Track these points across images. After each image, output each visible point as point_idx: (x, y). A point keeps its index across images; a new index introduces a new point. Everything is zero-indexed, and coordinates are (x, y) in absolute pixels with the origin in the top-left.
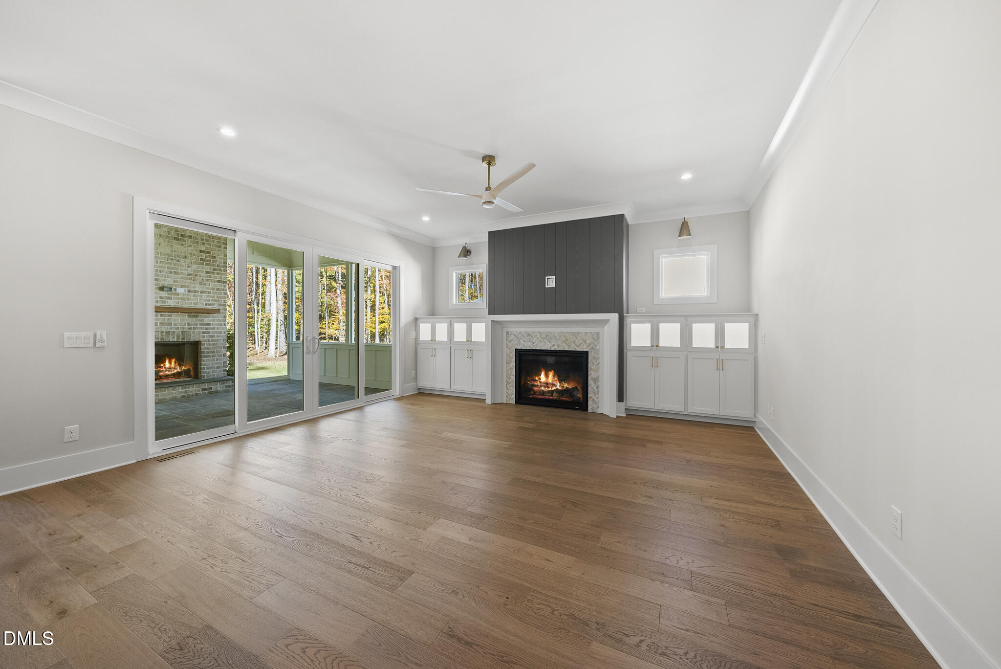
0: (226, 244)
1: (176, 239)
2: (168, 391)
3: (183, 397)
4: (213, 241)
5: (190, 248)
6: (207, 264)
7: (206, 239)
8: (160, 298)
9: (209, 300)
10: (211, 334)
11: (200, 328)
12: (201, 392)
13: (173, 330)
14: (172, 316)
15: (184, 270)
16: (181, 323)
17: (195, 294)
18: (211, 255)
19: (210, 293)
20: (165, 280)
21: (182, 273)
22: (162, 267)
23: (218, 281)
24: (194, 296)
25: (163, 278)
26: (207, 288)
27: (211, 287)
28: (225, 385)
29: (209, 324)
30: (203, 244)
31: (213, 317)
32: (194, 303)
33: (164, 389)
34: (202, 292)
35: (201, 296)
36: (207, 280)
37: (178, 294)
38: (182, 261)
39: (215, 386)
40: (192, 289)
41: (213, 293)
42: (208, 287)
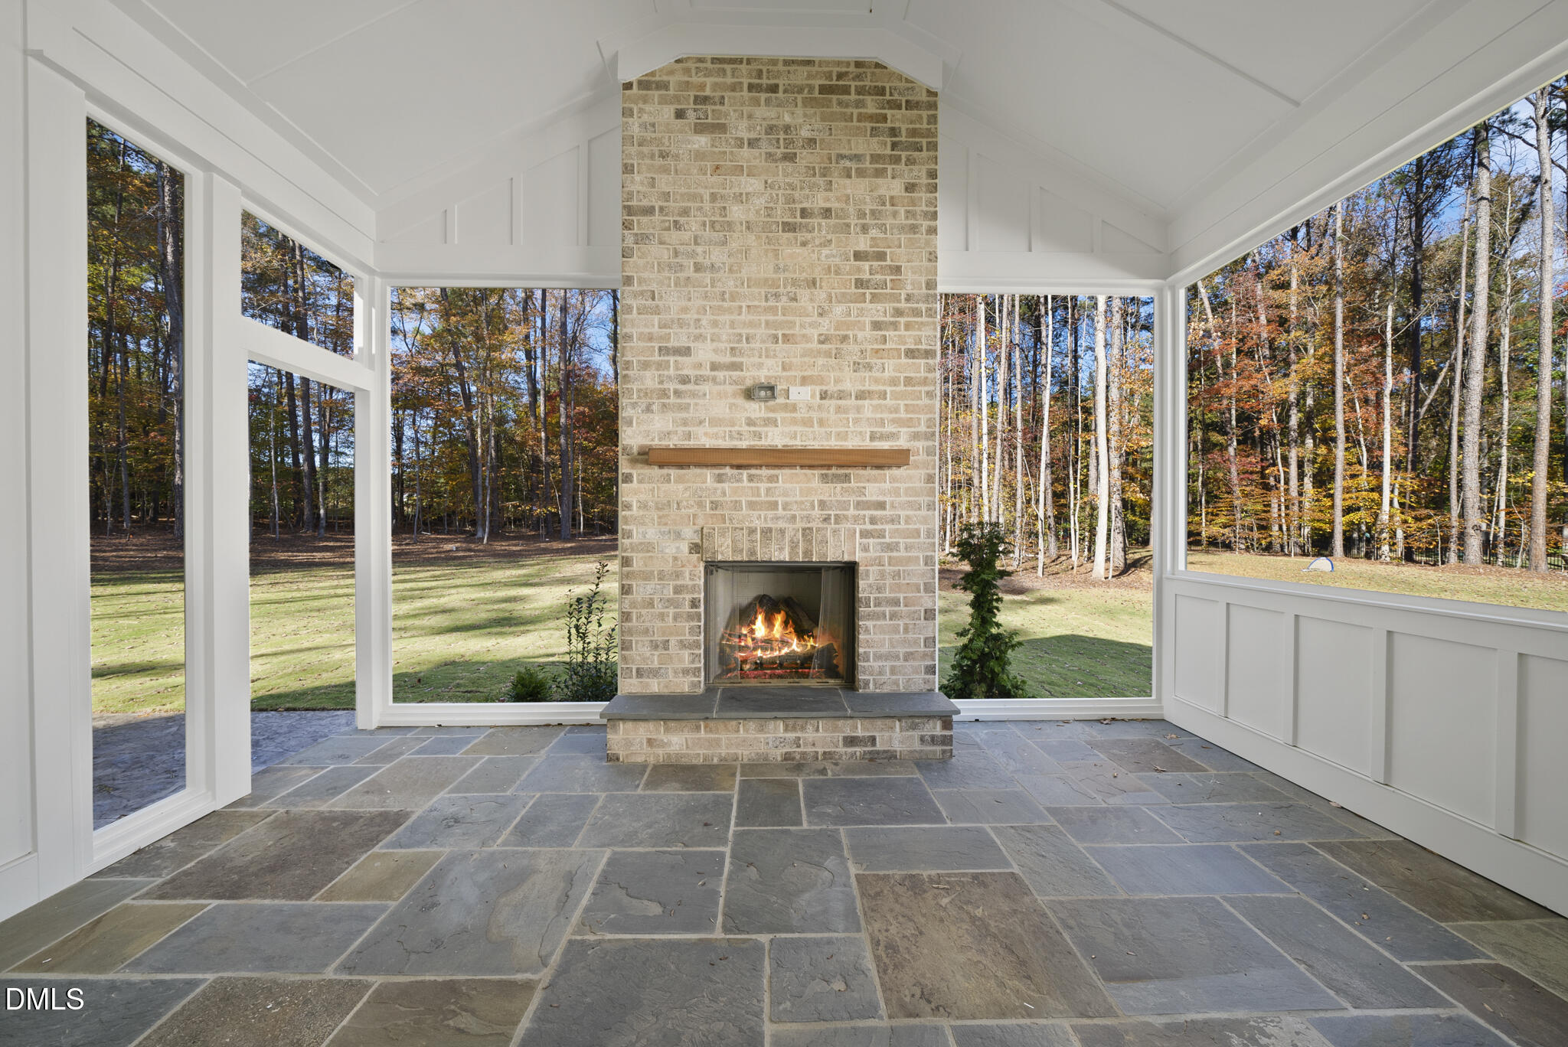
0: (934, 216)
1: (789, 227)
2: (746, 731)
3: (787, 757)
4: (895, 214)
5: (825, 251)
6: (875, 298)
7: (873, 212)
8: (748, 424)
9: (882, 422)
10: (887, 540)
11: (856, 519)
12: (841, 749)
13: (781, 524)
14: (777, 482)
15: (811, 325)
16: (802, 503)
17: (840, 402)
18: (889, 262)
19: (883, 395)
20: (760, 366)
21: (804, 336)
22: (751, 324)
23: (911, 353)
24: (839, 410)
25: (756, 360)
26: (877, 381)
27: (886, 374)
28: (916, 734)
29: (881, 505)
30: (865, 229)
31: (893, 480)
32: (838, 434)
33: (734, 723)
34: (861, 396)
35: (858, 410)
36: (877, 351)
37: (794, 408)
38: (804, 294)
39: (887, 734)
40: (831, 388)
41: (896, 396)
42: (878, 375)
